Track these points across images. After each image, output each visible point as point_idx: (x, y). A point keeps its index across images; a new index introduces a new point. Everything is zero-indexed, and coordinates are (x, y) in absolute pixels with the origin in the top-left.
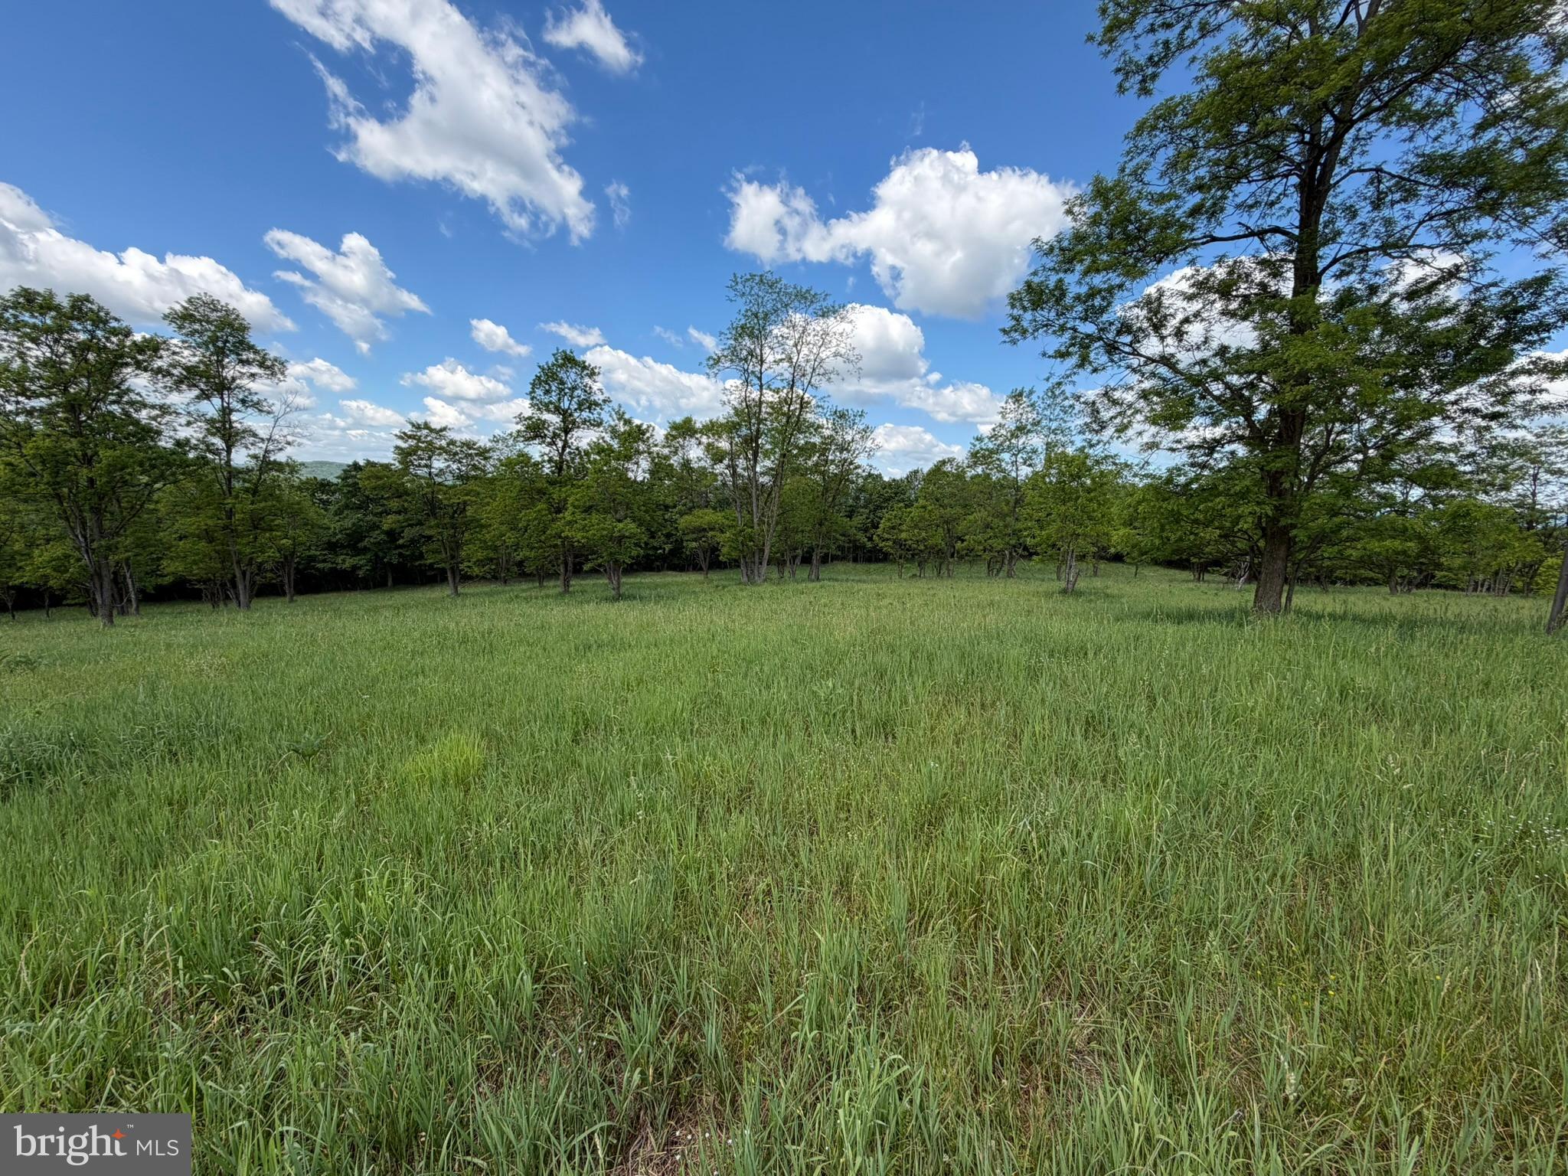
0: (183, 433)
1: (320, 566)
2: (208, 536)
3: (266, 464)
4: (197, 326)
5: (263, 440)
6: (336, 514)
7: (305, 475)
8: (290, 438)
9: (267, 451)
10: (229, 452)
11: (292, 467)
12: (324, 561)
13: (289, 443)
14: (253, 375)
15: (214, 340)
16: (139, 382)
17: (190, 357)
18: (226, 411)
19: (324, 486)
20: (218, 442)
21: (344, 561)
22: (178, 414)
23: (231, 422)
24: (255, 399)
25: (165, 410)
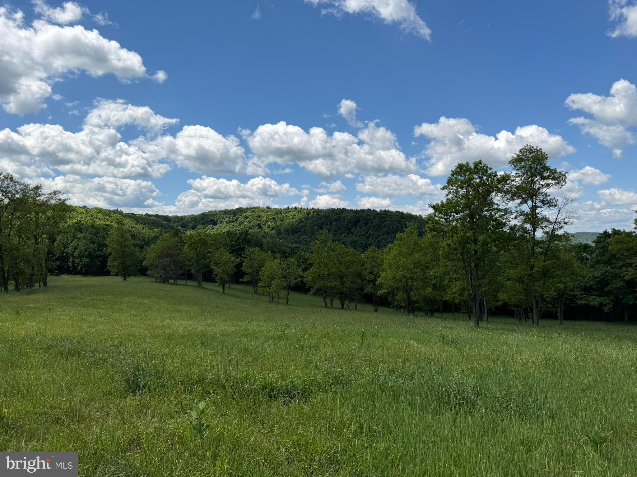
0: (513, 222)
1: (579, 302)
2: (520, 280)
3: (552, 237)
4: (523, 164)
5: (551, 223)
6: (590, 268)
7: (574, 242)
8: (566, 220)
9: (554, 229)
10: (534, 232)
11: (566, 237)
12: (581, 299)
13: (566, 223)
14: (548, 185)
15: (531, 168)
16: (497, 199)
17: (518, 182)
18: (534, 208)
19: (585, 248)
20: (528, 226)
21: (594, 299)
22: (512, 213)
23: (536, 214)
24: (549, 198)
25: (506, 211)
